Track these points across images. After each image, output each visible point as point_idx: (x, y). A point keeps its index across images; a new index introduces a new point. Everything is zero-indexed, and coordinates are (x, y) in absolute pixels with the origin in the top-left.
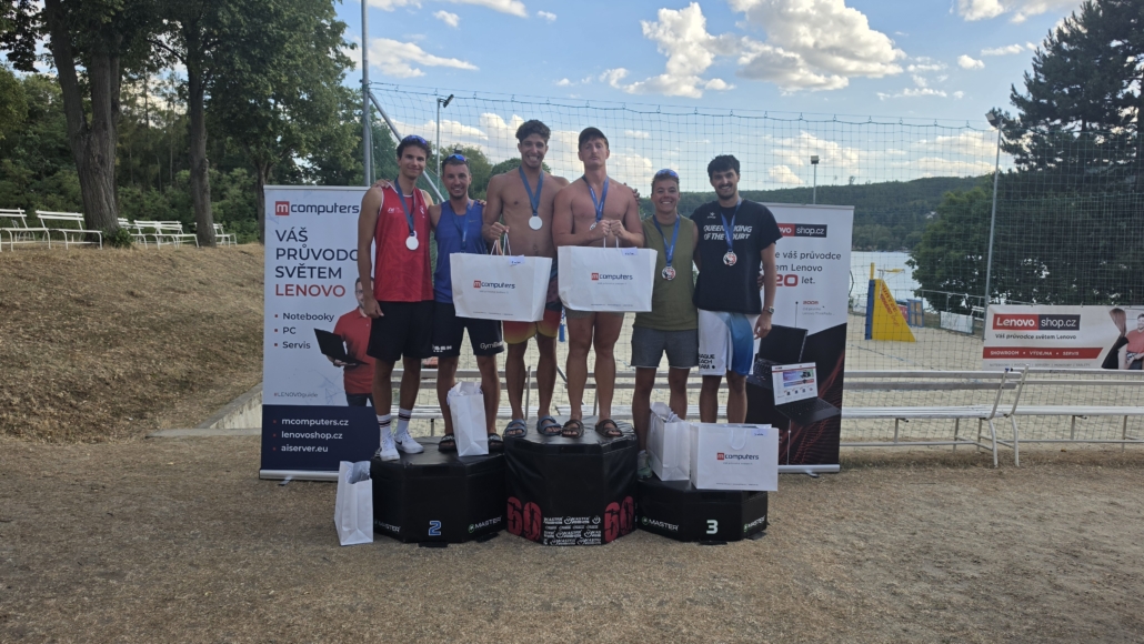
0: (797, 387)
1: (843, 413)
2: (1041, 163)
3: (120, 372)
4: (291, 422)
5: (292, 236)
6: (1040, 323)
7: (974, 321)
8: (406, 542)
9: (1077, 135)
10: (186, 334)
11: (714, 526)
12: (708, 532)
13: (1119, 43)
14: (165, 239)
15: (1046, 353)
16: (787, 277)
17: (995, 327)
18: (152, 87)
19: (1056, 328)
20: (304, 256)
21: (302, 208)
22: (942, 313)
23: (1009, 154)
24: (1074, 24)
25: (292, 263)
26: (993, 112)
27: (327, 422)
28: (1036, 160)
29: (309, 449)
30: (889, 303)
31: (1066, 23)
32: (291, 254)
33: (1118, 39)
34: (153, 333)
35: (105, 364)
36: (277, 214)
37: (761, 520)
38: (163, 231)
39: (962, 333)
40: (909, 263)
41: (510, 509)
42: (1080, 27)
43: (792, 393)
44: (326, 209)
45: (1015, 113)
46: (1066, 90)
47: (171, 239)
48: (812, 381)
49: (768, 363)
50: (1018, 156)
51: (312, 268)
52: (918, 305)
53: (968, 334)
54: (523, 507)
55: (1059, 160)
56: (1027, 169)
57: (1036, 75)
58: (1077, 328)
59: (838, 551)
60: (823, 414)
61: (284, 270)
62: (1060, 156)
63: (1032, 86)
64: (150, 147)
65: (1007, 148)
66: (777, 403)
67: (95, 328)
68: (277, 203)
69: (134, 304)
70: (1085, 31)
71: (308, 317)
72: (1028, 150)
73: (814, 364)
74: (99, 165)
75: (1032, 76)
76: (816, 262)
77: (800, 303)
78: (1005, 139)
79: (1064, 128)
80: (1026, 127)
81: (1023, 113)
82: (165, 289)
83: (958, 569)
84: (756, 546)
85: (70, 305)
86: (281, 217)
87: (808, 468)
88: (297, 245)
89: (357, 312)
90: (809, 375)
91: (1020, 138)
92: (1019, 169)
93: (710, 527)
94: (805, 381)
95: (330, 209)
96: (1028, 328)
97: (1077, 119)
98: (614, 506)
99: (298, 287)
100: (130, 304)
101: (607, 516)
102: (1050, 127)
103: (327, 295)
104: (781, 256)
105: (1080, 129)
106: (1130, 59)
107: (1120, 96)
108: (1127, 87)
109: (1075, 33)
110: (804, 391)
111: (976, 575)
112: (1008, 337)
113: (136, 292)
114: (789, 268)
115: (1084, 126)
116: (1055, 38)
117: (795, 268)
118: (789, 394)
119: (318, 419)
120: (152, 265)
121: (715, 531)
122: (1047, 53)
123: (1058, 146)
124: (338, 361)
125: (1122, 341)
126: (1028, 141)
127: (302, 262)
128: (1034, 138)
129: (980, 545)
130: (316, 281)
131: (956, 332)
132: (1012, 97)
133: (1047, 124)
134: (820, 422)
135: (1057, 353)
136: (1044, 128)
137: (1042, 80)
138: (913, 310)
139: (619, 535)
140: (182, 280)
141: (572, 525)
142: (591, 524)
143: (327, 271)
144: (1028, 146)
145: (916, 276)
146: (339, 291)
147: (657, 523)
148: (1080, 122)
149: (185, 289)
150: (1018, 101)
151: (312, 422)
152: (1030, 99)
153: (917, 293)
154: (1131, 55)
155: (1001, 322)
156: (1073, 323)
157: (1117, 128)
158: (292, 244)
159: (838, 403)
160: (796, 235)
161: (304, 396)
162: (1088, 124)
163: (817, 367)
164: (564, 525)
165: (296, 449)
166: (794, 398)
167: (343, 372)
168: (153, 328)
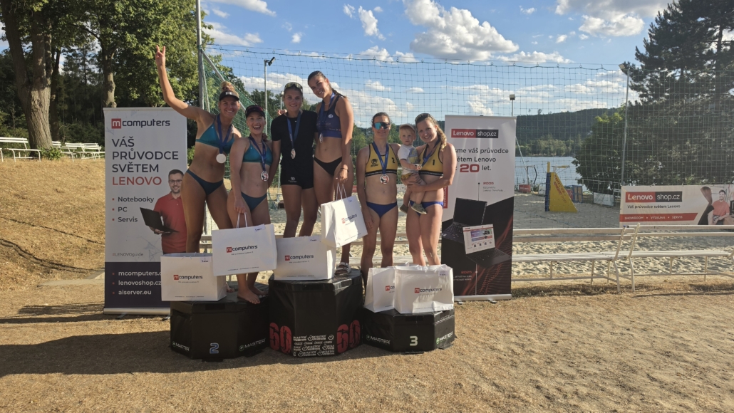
0: (481, 241)
1: (513, 259)
2: (656, 97)
3: (37, 242)
4: (125, 274)
5: (123, 143)
6: (656, 197)
7: (615, 198)
8: (193, 359)
9: (677, 78)
10: (91, 216)
11: (415, 340)
12: (411, 345)
13: (703, 19)
14: (86, 155)
15: (661, 218)
16: (472, 166)
17: (627, 201)
18: (88, 59)
19: (667, 201)
20: (132, 156)
21: (130, 123)
22: (595, 193)
23: (635, 92)
24: (674, 8)
25: (124, 162)
26: (625, 64)
27: (150, 274)
28: (653, 95)
29: (138, 293)
30: (560, 188)
31: (669, 7)
32: (123, 155)
33: (702, 17)
34: (67, 216)
35: (27, 237)
36: (113, 127)
37: (449, 335)
38: (86, 150)
39: (607, 206)
40: (573, 162)
41: (271, 330)
42: (678, 9)
43: (478, 246)
44: (147, 123)
45: (639, 65)
46: (670, 50)
47: (90, 155)
48: (491, 237)
49: (460, 225)
50: (641, 93)
51: (137, 165)
52: (579, 188)
53: (611, 207)
54: (279, 329)
55: (667, 94)
56: (647, 100)
57: (651, 40)
58: (680, 200)
59: (502, 356)
60: (498, 259)
61: (118, 167)
62: (668, 92)
63: (649, 47)
64: (88, 98)
65: (635, 88)
66: (467, 253)
67: (24, 213)
68: (113, 120)
69: (57, 198)
70: (681, 12)
71: (135, 199)
72: (647, 89)
73: (492, 226)
74: (38, 106)
75: (649, 41)
76: (491, 155)
77: (482, 184)
78: (633, 82)
79: (670, 74)
80: (646, 73)
81: (643, 65)
82: (81, 188)
83: (585, 367)
84: (444, 353)
85: (10, 198)
86: (116, 130)
87: (490, 297)
88: (127, 149)
89: (170, 195)
90: (489, 233)
91: (642, 81)
92: (642, 101)
93: (413, 341)
94: (486, 237)
95: (149, 124)
96: (649, 201)
97: (678, 68)
98: (344, 327)
99: (128, 179)
100: (54, 197)
101: (339, 334)
102: (661, 73)
103: (149, 184)
104: (467, 151)
105: (679, 74)
106: (710, 29)
107: (704, 53)
108: (709, 47)
109: (675, 13)
110: (486, 244)
111: (598, 372)
112: (636, 207)
113: (59, 189)
114: (473, 160)
115: (682, 72)
116: (662, 16)
117: (477, 159)
118: (475, 246)
119: (144, 271)
120: (73, 171)
121: (416, 344)
122: (657, 26)
123: (667, 86)
124: (157, 230)
125: (710, 208)
126: (647, 82)
127: (131, 161)
128: (651, 81)
129: (602, 350)
130: (141, 174)
131: (604, 206)
132: (636, 55)
133: (658, 72)
134: (497, 265)
135: (669, 217)
136: (657, 74)
137: (655, 44)
138: (576, 192)
139: (349, 349)
140: (94, 181)
141: (314, 341)
142: (327, 340)
143: (148, 167)
144: (647, 86)
145: (578, 170)
146: (157, 181)
147: (376, 339)
148: (680, 70)
149: (95, 187)
150: (639, 56)
151: (139, 274)
152: (648, 56)
153: (580, 181)
154: (711, 27)
155: (631, 197)
156: (677, 197)
157: (703, 74)
158: (123, 148)
159: (510, 252)
160: (477, 137)
161: (133, 255)
162: (684, 71)
163: (494, 227)
164: (307, 341)
165: (128, 293)
166: (479, 249)
167: (161, 238)
168: (67, 213)
